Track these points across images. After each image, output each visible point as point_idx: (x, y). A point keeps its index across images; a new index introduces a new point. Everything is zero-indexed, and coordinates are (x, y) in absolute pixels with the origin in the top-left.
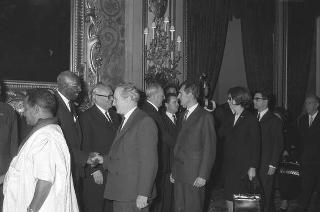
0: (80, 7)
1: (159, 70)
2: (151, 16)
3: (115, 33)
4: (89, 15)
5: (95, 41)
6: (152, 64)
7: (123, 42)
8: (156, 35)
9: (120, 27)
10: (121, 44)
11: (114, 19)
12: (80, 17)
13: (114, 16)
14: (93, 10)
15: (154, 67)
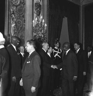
0: (9, 10)
1: (38, 37)
2: (35, 15)
3: (21, 21)
4: (12, 14)
5: (14, 24)
6: (35, 34)
7: (25, 25)
8: (37, 23)
9: (23, 19)
10: (24, 26)
11: (21, 16)
12: (9, 14)
13: (21, 14)
14: (13, 12)
15: (36, 36)
